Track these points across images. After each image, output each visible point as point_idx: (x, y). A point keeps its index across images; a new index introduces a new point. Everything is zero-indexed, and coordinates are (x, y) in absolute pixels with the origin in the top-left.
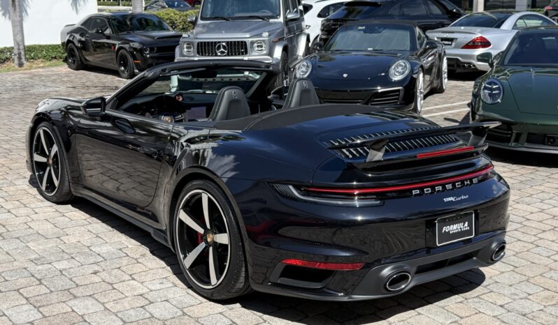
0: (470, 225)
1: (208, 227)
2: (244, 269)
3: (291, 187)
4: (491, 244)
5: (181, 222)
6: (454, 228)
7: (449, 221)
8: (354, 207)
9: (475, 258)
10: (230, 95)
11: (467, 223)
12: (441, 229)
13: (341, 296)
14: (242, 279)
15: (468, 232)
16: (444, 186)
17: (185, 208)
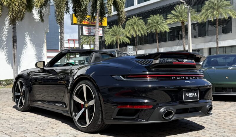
0: (197, 94)
1: (86, 100)
2: (101, 115)
3: (121, 76)
4: (206, 106)
5: (75, 101)
6: (191, 95)
7: (188, 91)
8: (147, 82)
9: (200, 112)
10: (96, 55)
11: (195, 94)
12: (185, 95)
13: (144, 121)
14: (100, 120)
15: (196, 98)
16: (185, 77)
17: (76, 95)
